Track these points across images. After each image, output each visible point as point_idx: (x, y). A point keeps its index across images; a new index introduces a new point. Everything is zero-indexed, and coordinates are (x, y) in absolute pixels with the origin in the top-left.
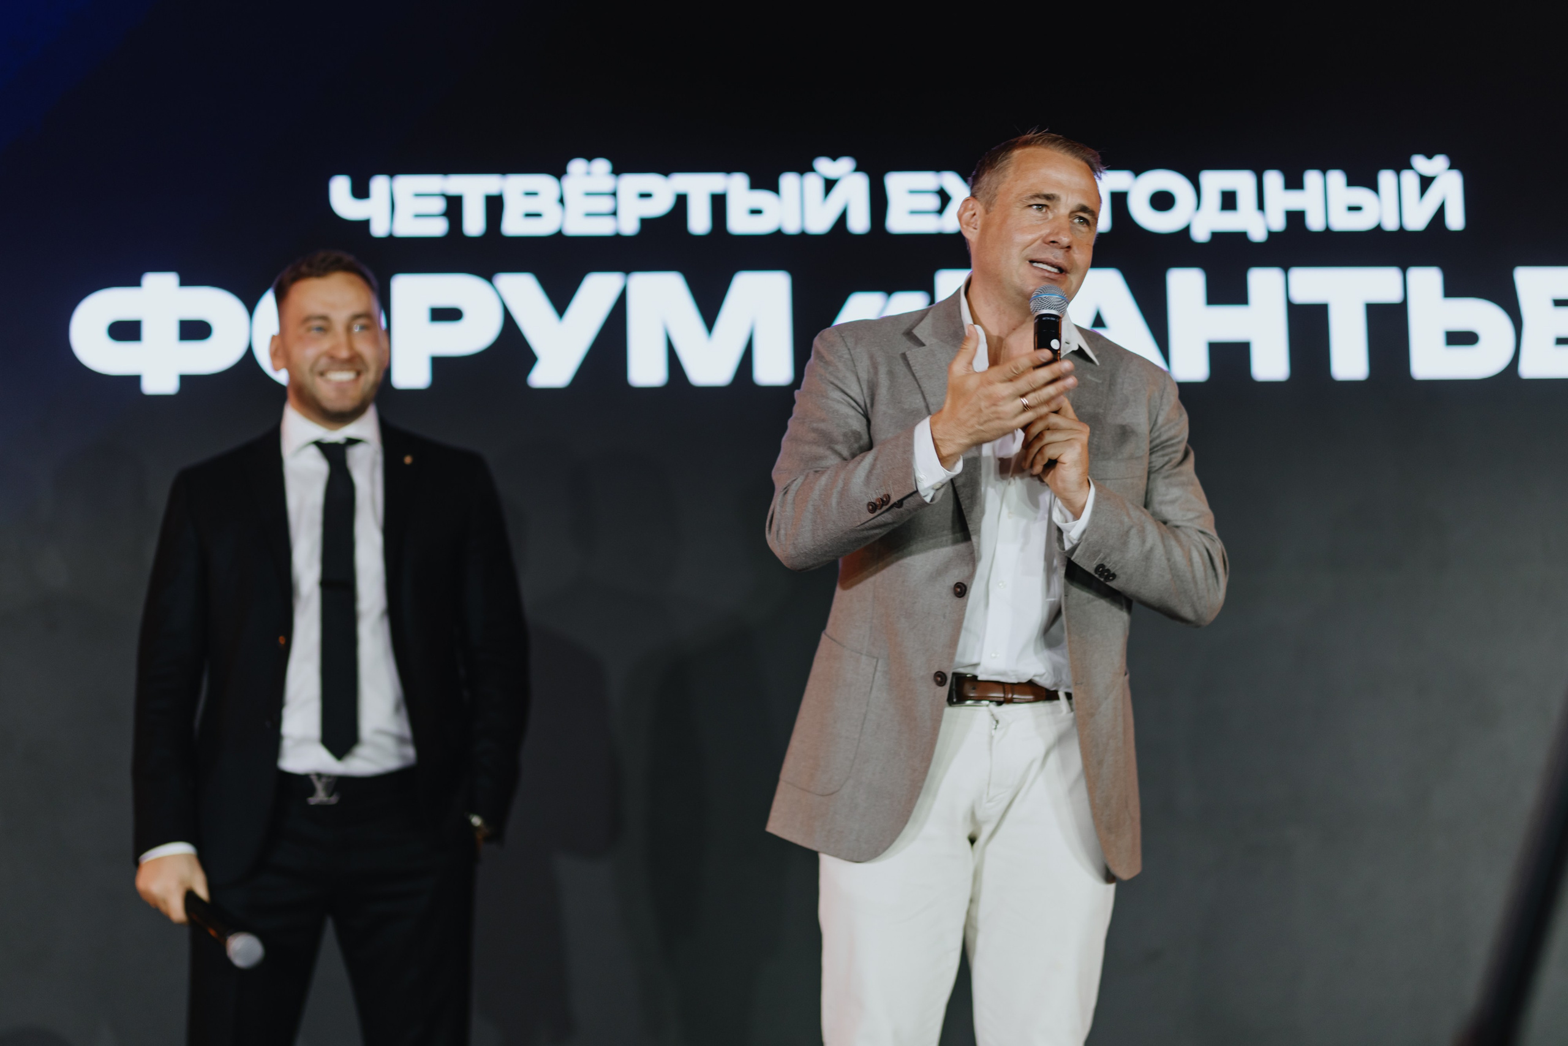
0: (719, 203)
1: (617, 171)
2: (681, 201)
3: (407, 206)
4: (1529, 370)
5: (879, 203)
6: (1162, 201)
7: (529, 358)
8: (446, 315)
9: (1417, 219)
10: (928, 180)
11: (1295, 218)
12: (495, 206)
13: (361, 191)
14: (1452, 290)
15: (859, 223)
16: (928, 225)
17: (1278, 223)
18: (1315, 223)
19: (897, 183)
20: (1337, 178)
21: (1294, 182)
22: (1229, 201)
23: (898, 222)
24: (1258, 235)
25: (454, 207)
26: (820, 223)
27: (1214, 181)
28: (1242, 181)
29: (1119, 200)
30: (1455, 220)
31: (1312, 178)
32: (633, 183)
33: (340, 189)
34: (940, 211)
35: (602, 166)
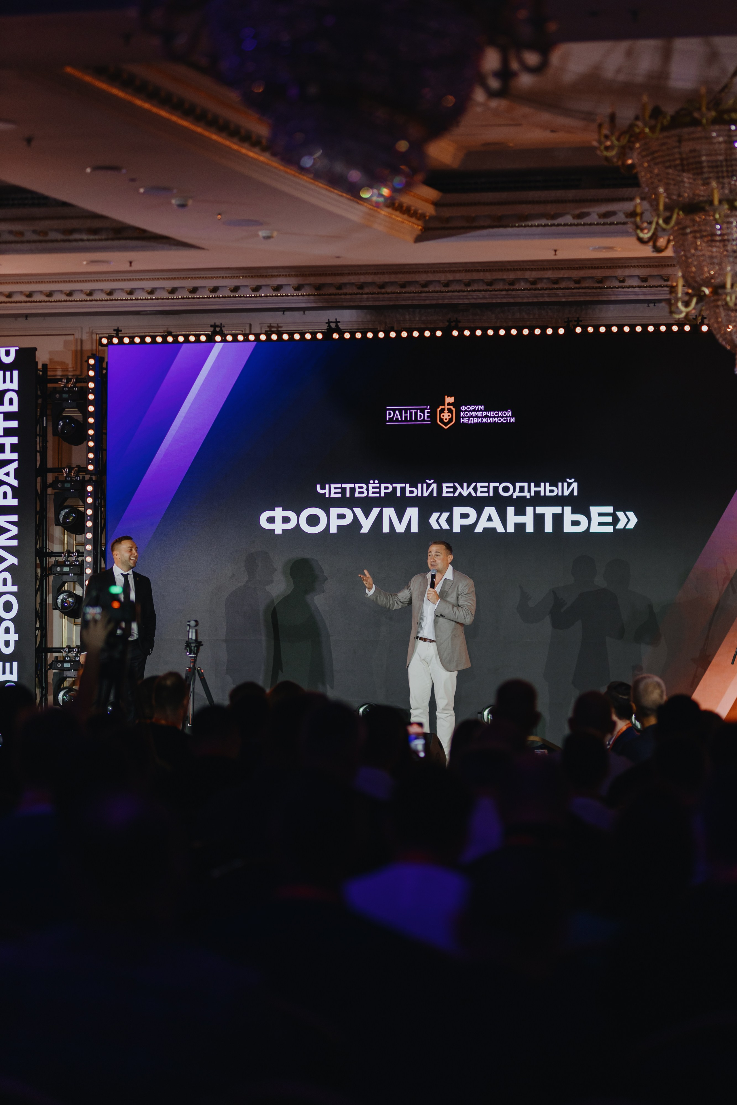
0: (403, 489)
1: (380, 483)
2: (395, 489)
3: (333, 491)
4: (592, 530)
5: (440, 490)
6: (506, 489)
7: (361, 527)
8: (341, 516)
9: (566, 493)
10: (452, 485)
11: (537, 493)
12: (353, 490)
13: (323, 488)
14: (573, 512)
15: (435, 494)
16: (452, 495)
17: (533, 494)
18: (542, 494)
19: (444, 485)
20: (548, 484)
21: (537, 485)
22: (522, 489)
23: (444, 494)
24: (528, 497)
25: (344, 490)
26: (426, 494)
27: (518, 485)
28: (526, 485)
29: (496, 489)
30: (576, 493)
31: (542, 484)
32: (383, 486)
33: (318, 486)
34: (454, 492)
35: (376, 482)
